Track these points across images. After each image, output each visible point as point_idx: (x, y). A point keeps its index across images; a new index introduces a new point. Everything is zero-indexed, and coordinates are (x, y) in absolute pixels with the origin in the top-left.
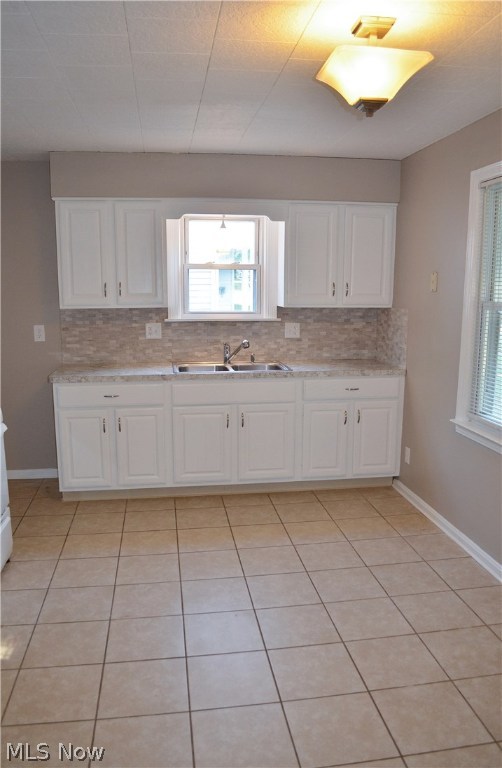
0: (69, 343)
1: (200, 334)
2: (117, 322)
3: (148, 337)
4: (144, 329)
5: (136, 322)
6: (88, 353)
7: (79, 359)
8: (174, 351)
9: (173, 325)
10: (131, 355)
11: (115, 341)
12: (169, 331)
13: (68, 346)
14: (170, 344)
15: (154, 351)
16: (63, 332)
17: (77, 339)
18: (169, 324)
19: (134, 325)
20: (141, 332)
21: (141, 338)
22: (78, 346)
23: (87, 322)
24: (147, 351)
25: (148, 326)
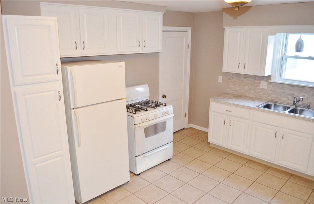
0: (230, 85)
1: (285, 90)
2: (249, 79)
3: (261, 87)
4: (260, 83)
5: (257, 80)
6: (237, 90)
7: (233, 92)
8: (272, 95)
9: (273, 83)
10: (253, 94)
11: (247, 87)
12: (271, 86)
13: (229, 86)
14: (270, 92)
15: (263, 94)
16: (228, 80)
17: (233, 83)
18: (271, 83)
19: (256, 81)
20: (258, 84)
21: (258, 87)
22: (233, 86)
23: (238, 77)
24: (260, 93)
25: (262, 82)
